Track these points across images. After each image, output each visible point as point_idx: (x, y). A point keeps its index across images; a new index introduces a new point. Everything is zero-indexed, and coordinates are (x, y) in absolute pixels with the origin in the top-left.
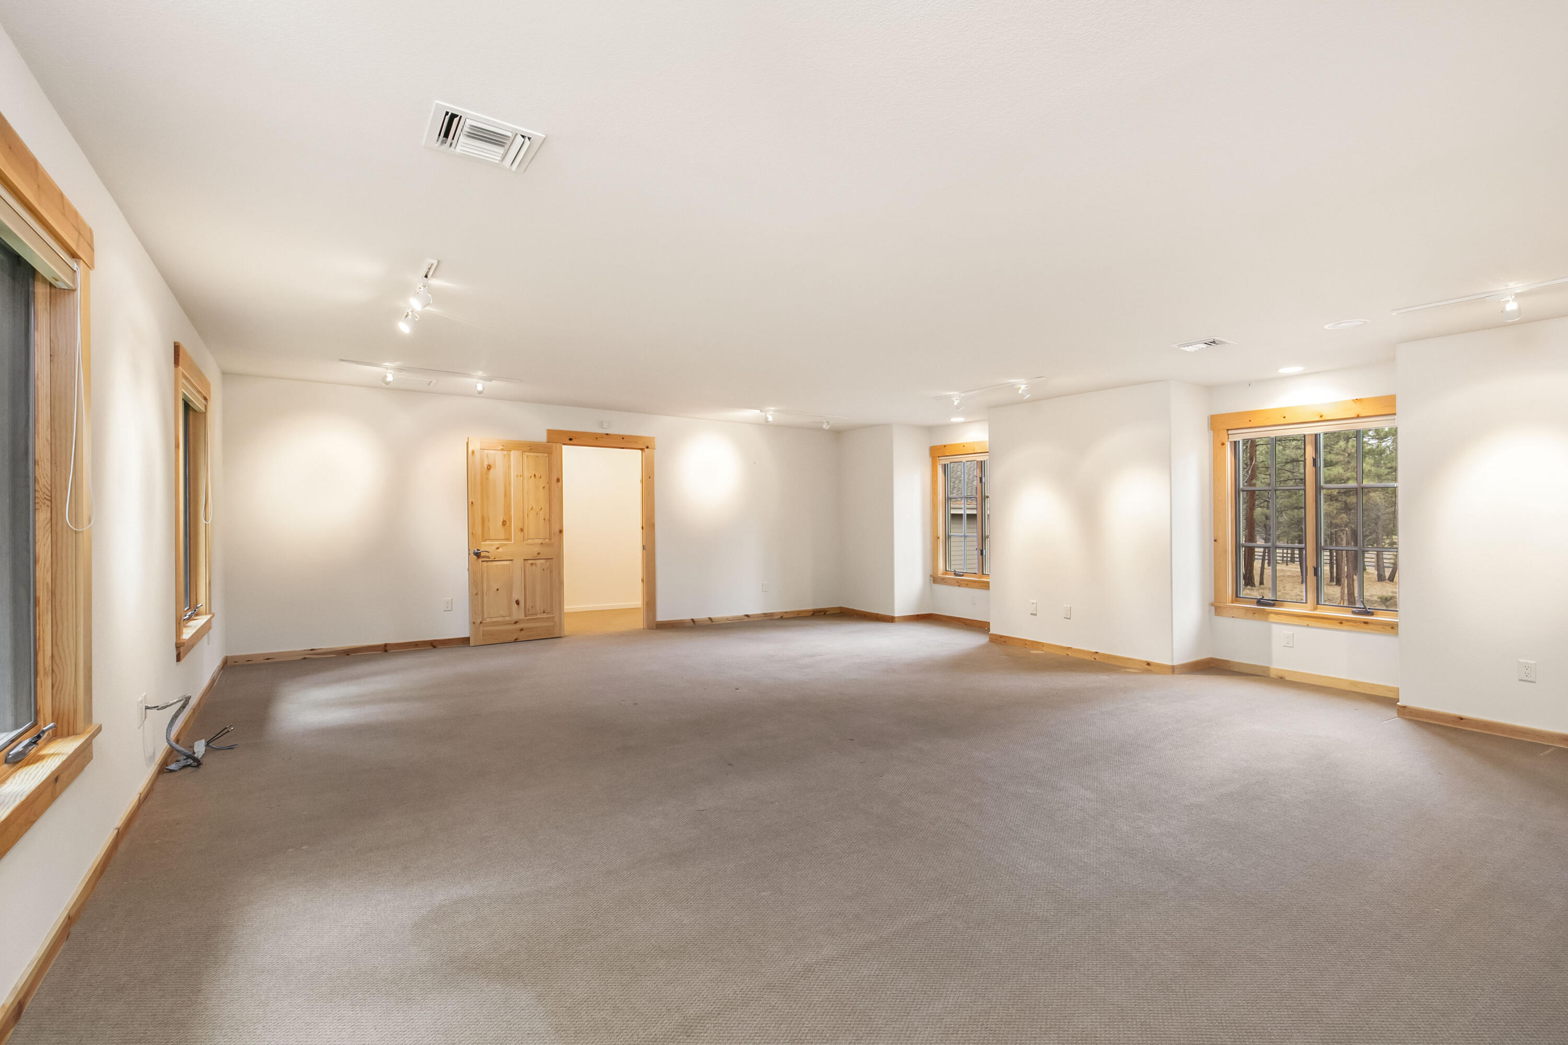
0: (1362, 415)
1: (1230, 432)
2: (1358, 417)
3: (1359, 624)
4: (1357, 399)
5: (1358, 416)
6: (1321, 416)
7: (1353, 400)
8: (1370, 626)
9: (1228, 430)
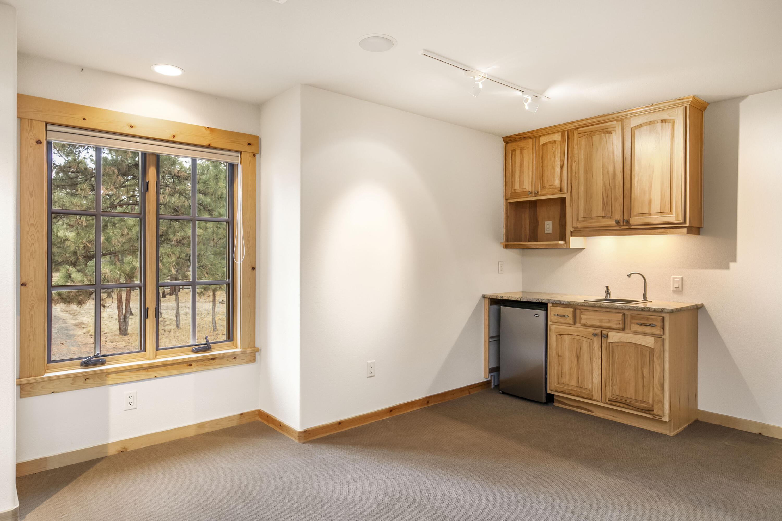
0: (213, 145)
1: (49, 127)
2: (209, 147)
3: (207, 362)
4: (208, 128)
5: (209, 145)
6: (174, 136)
7: (205, 127)
8: (216, 361)
9: (47, 124)
